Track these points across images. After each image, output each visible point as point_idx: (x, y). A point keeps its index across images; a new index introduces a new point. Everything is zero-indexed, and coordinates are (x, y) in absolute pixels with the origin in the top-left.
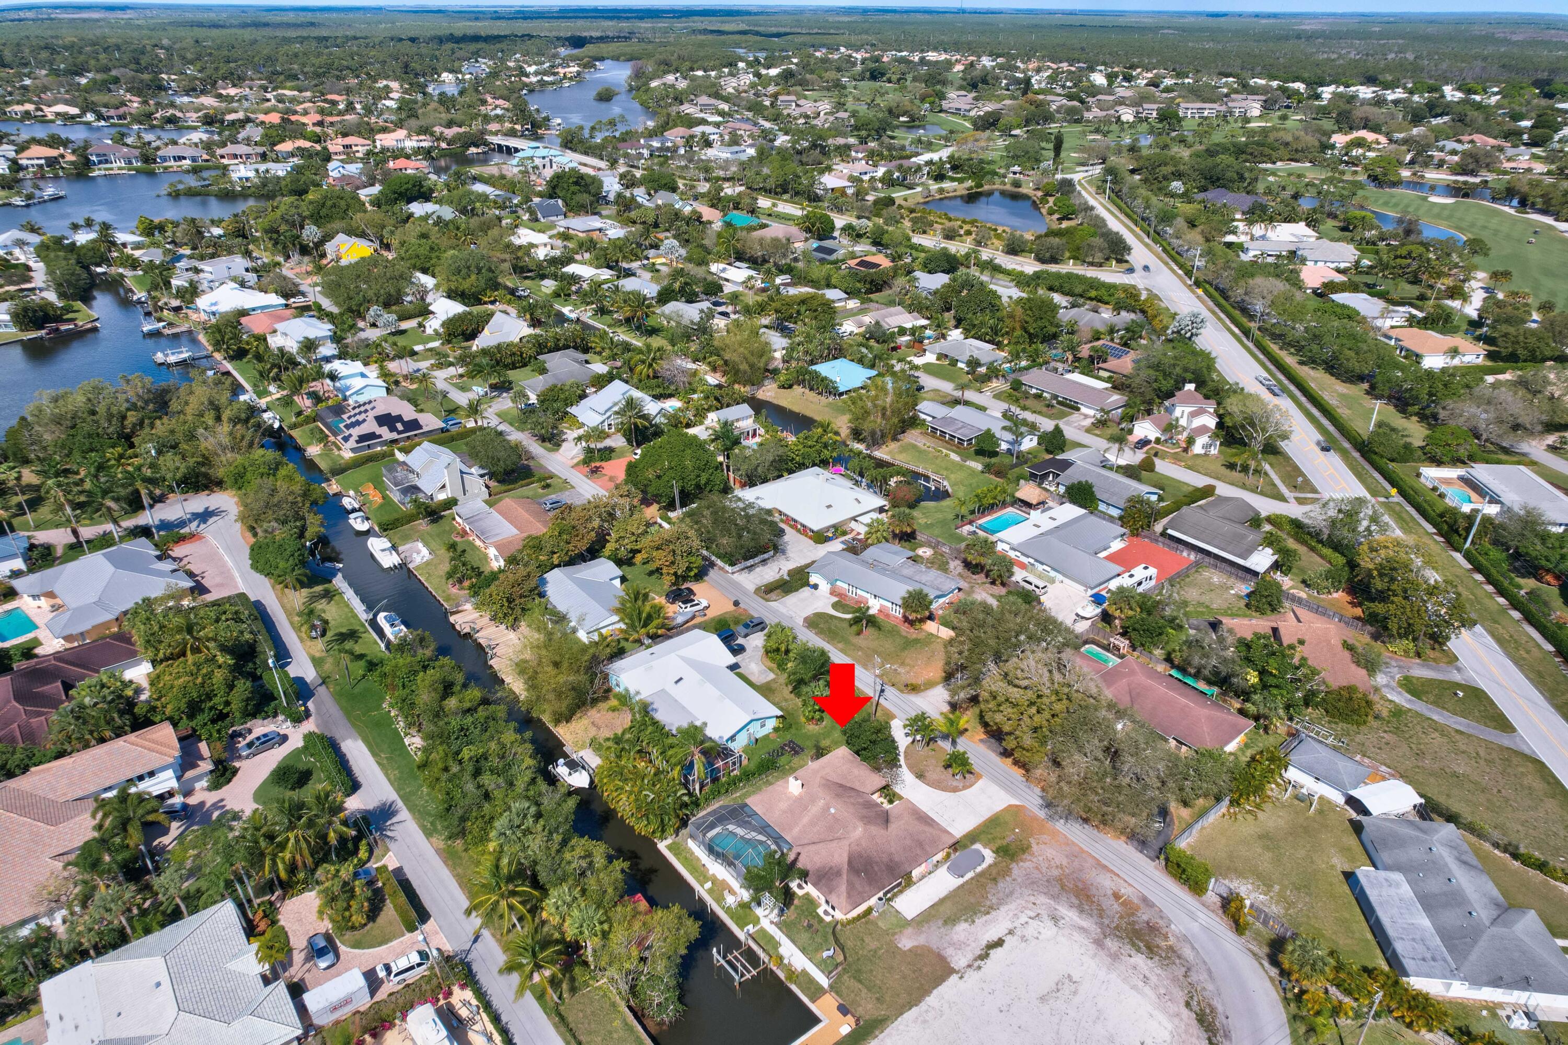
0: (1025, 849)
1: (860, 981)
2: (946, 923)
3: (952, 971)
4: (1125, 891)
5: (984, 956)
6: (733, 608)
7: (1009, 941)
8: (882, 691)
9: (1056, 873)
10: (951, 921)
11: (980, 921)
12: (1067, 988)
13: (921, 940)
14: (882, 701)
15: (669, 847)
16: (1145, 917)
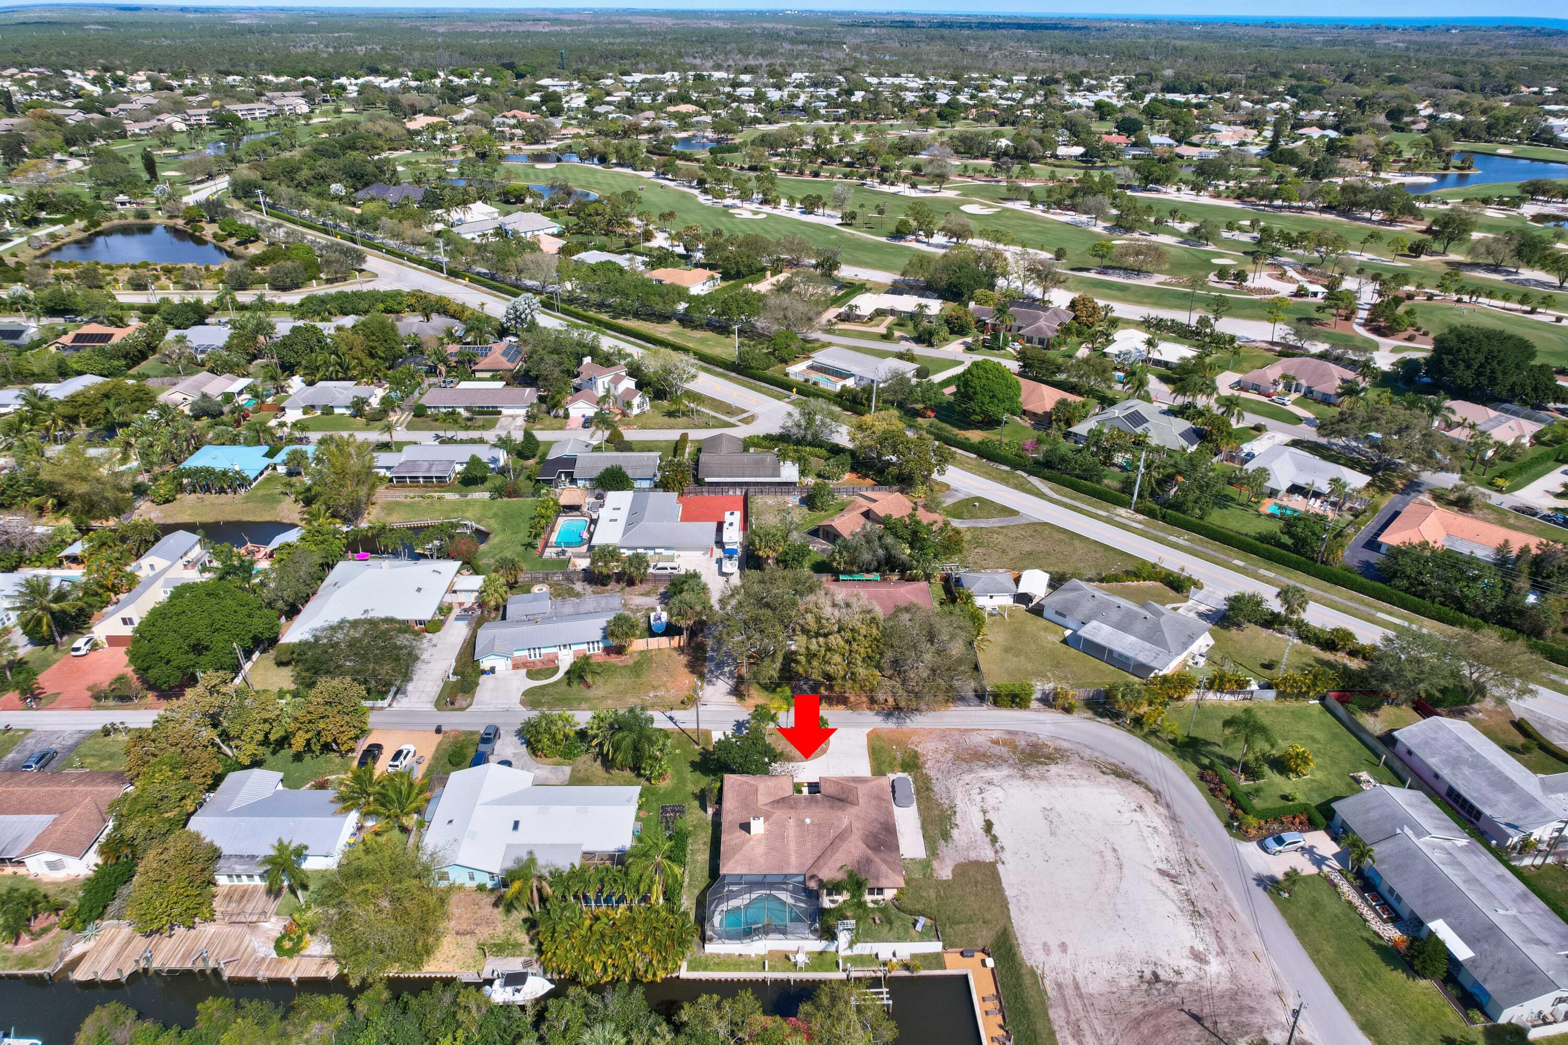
0: (916, 755)
1: (959, 923)
2: (946, 840)
3: (992, 866)
4: (995, 736)
5: (994, 840)
6: (439, 737)
7: (991, 816)
8: (671, 718)
9: (950, 756)
10: (946, 836)
11: (958, 819)
12: (1053, 816)
13: (949, 863)
14: (682, 726)
15: (691, 968)
16: (1023, 743)
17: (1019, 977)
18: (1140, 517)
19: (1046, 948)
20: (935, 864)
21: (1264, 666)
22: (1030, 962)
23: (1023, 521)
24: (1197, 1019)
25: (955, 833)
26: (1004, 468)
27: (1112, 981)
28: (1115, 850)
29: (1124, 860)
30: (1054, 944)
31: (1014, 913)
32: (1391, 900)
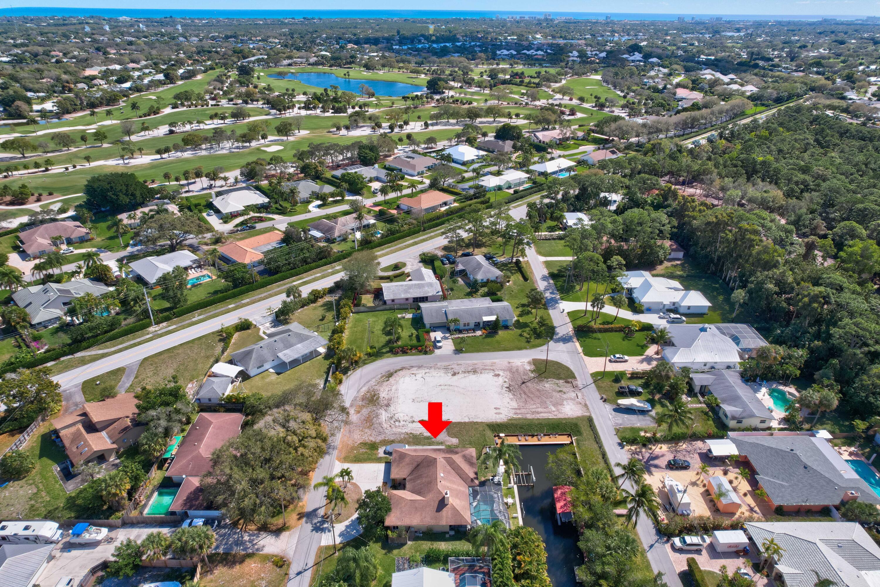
0: (364, 444)
8: (299, 573)
9: (366, 431)
13: (448, 439)
14: (311, 563)
16: (361, 402)
17: (512, 424)
18: (164, 324)
19: (498, 414)
20: (448, 443)
21: (322, 320)
22: (506, 420)
23: (136, 368)
24: (524, 383)
26: (49, 364)
27: (511, 399)
28: (441, 386)
29: (447, 384)
30: (495, 411)
31: (479, 420)
32: (466, 327)
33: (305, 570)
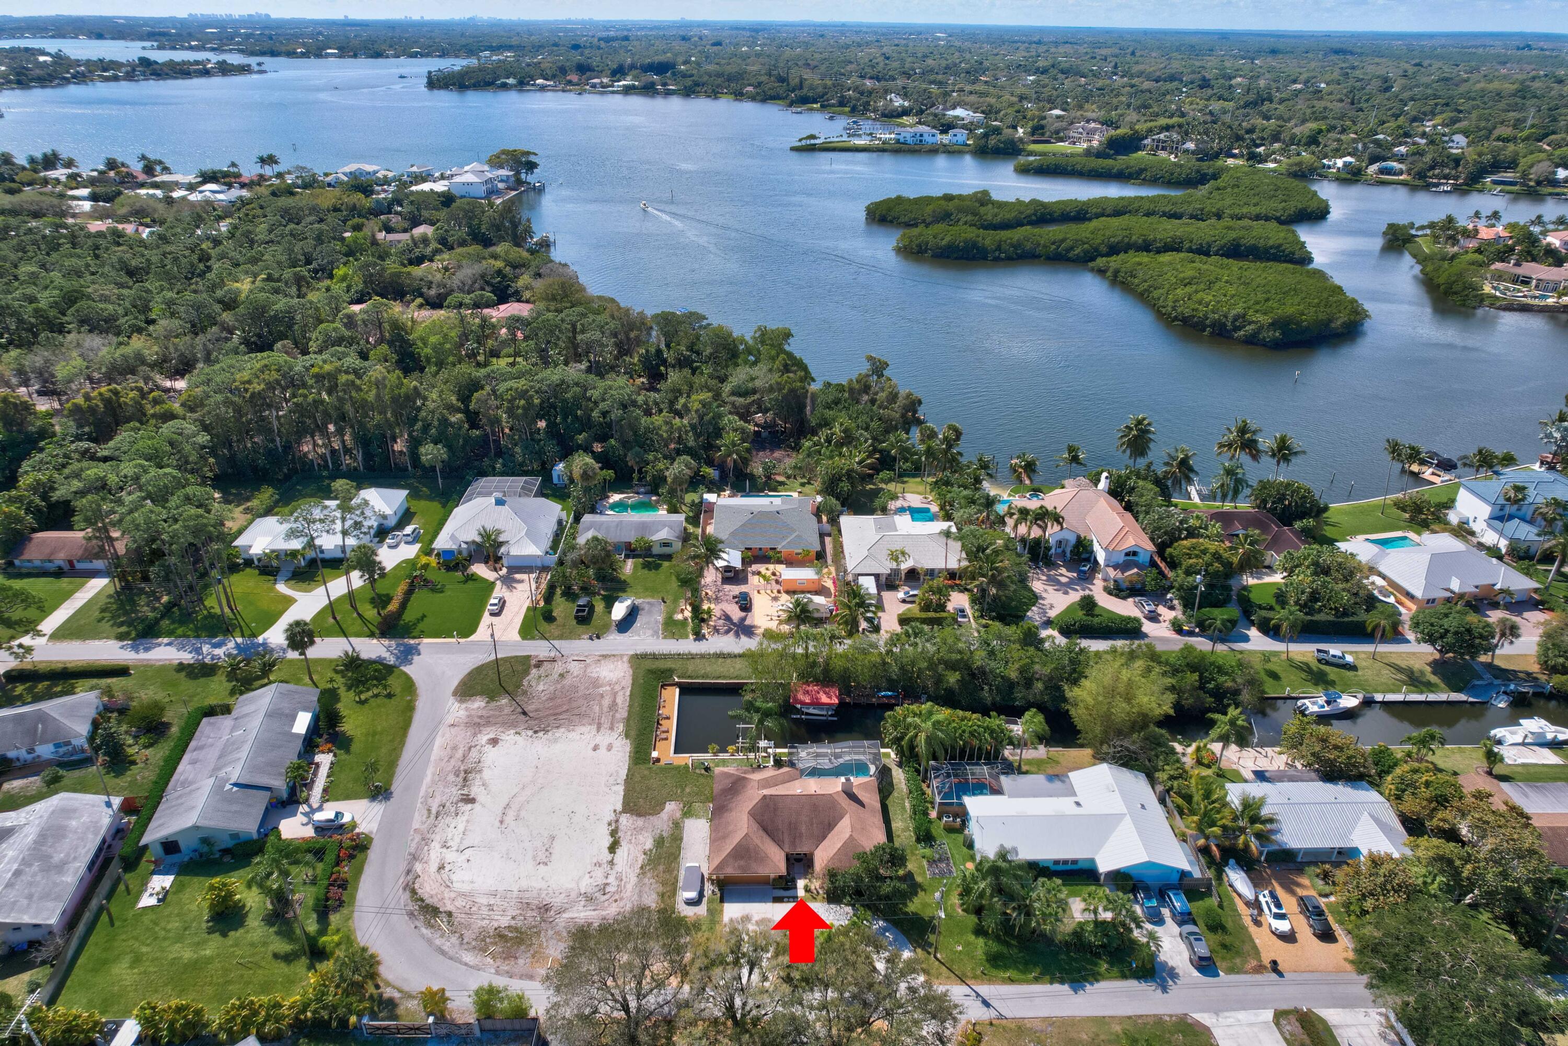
3: (625, 811)
5: (613, 833)
7: (606, 857)
10: (659, 842)
11: (641, 858)
12: (542, 856)
13: (664, 815)
14: (967, 990)
17: (638, 736)
19: (610, 748)
20: (678, 814)
24: (524, 713)
25: (649, 844)
27: (571, 731)
28: (501, 822)
29: (500, 812)
30: (603, 750)
33: (978, 995)
